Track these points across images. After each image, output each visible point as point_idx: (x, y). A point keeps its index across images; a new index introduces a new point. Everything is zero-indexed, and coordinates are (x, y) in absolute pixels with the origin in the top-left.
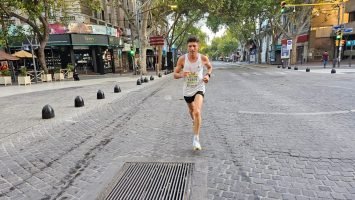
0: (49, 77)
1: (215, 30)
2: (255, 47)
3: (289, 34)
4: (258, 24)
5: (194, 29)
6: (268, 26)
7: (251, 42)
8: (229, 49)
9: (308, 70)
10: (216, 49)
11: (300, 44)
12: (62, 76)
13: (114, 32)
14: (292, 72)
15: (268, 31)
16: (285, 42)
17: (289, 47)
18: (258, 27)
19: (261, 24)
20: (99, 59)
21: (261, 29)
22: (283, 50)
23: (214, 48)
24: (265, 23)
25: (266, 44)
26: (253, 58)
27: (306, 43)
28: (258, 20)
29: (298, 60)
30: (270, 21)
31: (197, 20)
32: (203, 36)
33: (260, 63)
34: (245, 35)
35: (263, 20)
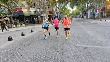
0: (15, 26)
1: (72, 8)
2: (86, 13)
3: (98, 8)
4: (87, 5)
5: (66, 8)
6: (90, 6)
7: (85, 11)
8: (77, 14)
9: (106, 21)
10: (73, 14)
11: (102, 11)
12: (19, 25)
13: (38, 10)
14: (99, 21)
15: (90, 8)
16: (96, 11)
17: (98, 13)
18: (87, 6)
19: (88, 5)
20: (33, 19)
21: (88, 7)
22: (96, 14)
23: (72, 14)
24: (89, 5)
25: (90, 12)
26: (85, 17)
27: (104, 11)
28: (87, 4)
29: (101, 17)
30: (91, 4)
31: (66, 5)
32: (69, 10)
33: (88, 18)
34: (83, 9)
35: (88, 4)
